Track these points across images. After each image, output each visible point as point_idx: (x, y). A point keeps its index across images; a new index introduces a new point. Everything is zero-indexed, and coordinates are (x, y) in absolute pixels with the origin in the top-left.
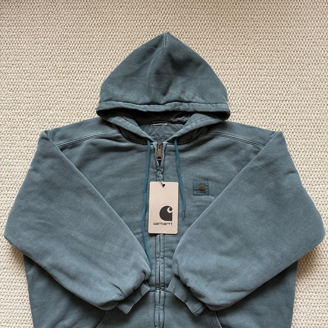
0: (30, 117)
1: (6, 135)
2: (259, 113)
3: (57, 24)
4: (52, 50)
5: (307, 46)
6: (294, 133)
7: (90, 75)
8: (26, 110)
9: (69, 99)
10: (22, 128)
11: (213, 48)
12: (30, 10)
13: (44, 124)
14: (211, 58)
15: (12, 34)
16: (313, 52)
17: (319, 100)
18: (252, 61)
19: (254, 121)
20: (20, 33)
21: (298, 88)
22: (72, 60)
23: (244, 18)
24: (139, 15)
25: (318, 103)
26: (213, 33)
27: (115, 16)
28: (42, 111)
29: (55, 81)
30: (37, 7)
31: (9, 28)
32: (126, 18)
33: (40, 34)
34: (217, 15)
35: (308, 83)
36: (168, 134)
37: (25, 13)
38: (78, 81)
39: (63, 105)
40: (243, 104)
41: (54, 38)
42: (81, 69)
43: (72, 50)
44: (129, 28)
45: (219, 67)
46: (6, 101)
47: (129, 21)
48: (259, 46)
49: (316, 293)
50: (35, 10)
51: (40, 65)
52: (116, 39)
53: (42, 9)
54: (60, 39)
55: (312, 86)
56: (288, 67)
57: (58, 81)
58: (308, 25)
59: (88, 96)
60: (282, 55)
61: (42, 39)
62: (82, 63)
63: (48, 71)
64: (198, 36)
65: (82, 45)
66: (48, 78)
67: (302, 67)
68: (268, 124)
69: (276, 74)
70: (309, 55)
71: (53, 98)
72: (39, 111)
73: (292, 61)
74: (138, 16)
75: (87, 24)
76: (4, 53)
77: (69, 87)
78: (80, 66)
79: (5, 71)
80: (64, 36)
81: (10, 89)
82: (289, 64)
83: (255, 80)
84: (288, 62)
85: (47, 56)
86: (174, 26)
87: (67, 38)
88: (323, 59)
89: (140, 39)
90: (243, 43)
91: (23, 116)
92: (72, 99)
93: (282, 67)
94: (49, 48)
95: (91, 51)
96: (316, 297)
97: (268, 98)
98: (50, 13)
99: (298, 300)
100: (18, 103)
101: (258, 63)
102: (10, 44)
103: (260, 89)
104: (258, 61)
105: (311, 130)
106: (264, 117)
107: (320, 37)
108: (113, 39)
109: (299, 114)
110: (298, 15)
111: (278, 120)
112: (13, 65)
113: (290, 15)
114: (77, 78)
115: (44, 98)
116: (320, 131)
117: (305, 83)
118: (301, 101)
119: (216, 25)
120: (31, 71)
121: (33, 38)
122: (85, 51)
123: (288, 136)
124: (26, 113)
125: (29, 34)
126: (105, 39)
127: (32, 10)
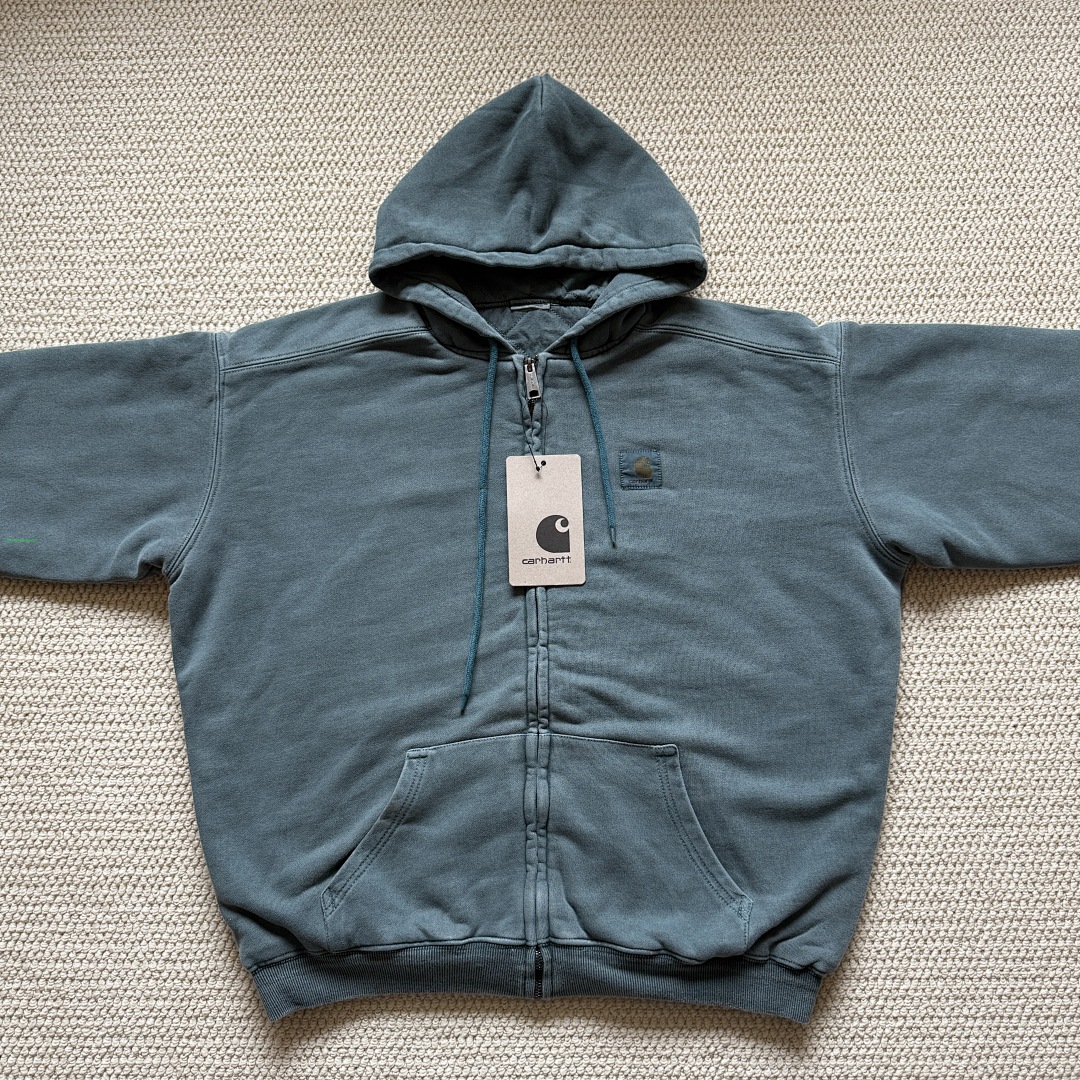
0: (190, 278)
1: (127, 326)
2: (780, 253)
3: (258, 48)
4: (245, 113)
5: (895, 87)
6: (873, 300)
7: (345, 171)
8: (179, 263)
9: (291, 232)
10: (169, 308)
11: (657, 97)
12: (186, 18)
13: (227, 296)
14: (654, 122)
15: (139, 76)
16: (911, 101)
17: (933, 215)
18: (757, 127)
19: (768, 272)
20: (161, 74)
21: (877, 189)
22: (296, 135)
23: (732, 25)
24: (467, 23)
25: (930, 224)
26: (655, 61)
27: (406, 27)
28: (221, 264)
29: (254, 189)
30: (204, 10)
31: (133, 61)
32: (435, 31)
33: (212, 74)
34: (664, 19)
35: (902, 176)
36: (551, 332)
37: (175, 25)
38: (314, 186)
39: (275, 249)
40: (739, 233)
41: (250, 84)
42: (322, 156)
43: (297, 112)
44: (443, 54)
45: (674, 143)
46: (127, 242)
47: (442, 39)
48: (774, 90)
49: (950, 700)
50: (200, 17)
51: (214, 150)
52: (409, 82)
53: (216, 15)
54: (264, 85)
55: (912, 182)
56: (849, 139)
57: (261, 189)
58: (895, 36)
59: (340, 224)
60: (832, 109)
61: (219, 87)
62: (322, 142)
63: (235, 165)
64: (618, 70)
65: (323, 99)
66: (235, 181)
67: (884, 137)
68: (805, 279)
69: (819, 155)
70: (901, 108)
71: (249, 232)
72: (214, 264)
73: (860, 124)
74: (464, 25)
75: (335, 48)
76: (119, 125)
77: (291, 203)
78: (318, 149)
79: (123, 168)
80: (276, 78)
81: (135, 213)
82: (852, 130)
83: (767, 171)
84: (848, 125)
85: (233, 129)
86: (558, 48)
87: (283, 84)
88: (936, 116)
89: (472, 81)
90: (732, 83)
91: (171, 277)
92: (298, 232)
93: (834, 140)
94: (237, 107)
95: (345, 113)
96: (951, 710)
97: (801, 216)
98: (239, 23)
99: (903, 720)
100: (157, 247)
101: (773, 130)
102: (135, 102)
103: (780, 193)
104: (771, 126)
105: (916, 292)
106: (795, 262)
107: (927, 64)
108: (401, 82)
109: (882, 251)
110: (870, 15)
111: (830, 268)
112: (143, 151)
113: (848, 15)
114: (310, 180)
115: (226, 231)
116: (939, 293)
117: (895, 176)
118: (887, 220)
119: (662, 42)
120: (190, 166)
121: (194, 85)
122: (330, 113)
123: (857, 306)
124: (179, 270)
125: (184, 75)
126: (382, 83)
127: (193, 17)
